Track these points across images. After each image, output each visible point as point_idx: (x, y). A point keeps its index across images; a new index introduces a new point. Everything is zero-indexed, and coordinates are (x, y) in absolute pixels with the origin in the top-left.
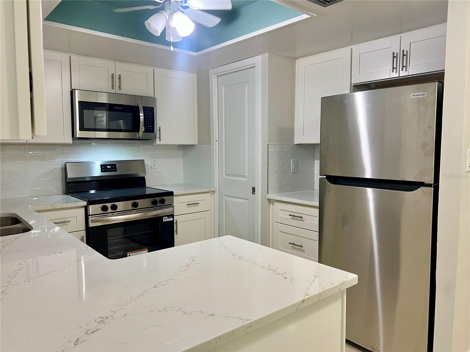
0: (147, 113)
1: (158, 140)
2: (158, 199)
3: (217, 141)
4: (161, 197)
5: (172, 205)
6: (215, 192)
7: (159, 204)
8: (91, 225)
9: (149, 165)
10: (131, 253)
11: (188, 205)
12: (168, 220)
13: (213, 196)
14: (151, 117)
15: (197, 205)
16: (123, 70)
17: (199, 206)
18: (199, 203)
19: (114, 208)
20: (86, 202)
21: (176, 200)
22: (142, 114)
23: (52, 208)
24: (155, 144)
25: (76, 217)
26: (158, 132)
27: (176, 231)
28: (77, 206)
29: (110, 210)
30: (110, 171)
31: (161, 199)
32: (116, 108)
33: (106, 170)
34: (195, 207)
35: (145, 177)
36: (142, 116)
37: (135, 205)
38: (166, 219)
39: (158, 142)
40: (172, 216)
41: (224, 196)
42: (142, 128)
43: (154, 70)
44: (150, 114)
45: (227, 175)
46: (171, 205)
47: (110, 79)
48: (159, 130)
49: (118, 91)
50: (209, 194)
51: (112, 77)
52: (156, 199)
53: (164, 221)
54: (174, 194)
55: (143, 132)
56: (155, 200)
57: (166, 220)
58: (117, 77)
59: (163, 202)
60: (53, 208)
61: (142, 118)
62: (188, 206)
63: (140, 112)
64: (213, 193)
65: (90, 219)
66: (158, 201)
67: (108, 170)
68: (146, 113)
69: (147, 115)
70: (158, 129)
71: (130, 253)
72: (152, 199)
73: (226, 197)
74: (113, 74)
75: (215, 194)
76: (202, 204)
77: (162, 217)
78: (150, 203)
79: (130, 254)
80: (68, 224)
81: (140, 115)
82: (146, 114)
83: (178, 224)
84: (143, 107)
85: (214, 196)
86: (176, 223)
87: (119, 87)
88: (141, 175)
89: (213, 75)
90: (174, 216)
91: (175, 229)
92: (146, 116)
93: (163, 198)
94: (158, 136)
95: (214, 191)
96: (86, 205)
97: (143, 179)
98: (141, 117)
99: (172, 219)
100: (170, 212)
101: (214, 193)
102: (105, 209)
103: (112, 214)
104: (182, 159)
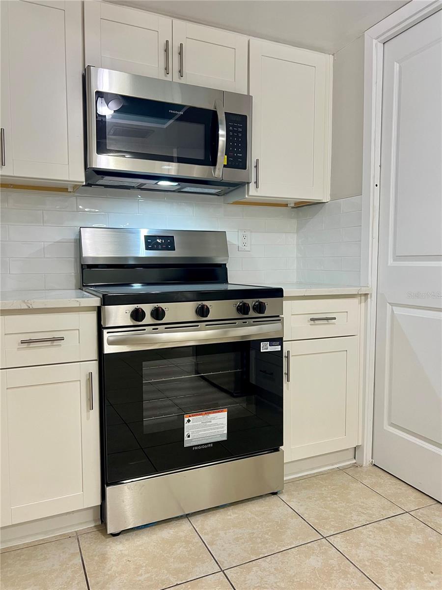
0: (233, 126)
1: (252, 186)
2: (251, 302)
3: (376, 185)
4: (258, 299)
5: (278, 316)
6: (369, 296)
7: (252, 313)
8: (108, 349)
9: (235, 243)
10: (193, 416)
11: (312, 320)
12: (271, 349)
13: (363, 304)
14: (240, 135)
15: (330, 321)
16: (188, 36)
17: (334, 324)
18: (335, 319)
19: (158, 314)
20: (100, 298)
21: (289, 308)
22: (223, 130)
23: (24, 307)
24: (247, 197)
25: (78, 331)
26: (254, 170)
27: (288, 374)
28: (78, 306)
29: (148, 319)
30: (163, 249)
31: (257, 302)
32: (171, 111)
33: (155, 246)
34: (328, 326)
35: (226, 264)
36: (222, 136)
37: (202, 312)
38: (265, 348)
39: (253, 192)
40: (280, 341)
41: (388, 304)
42: (222, 158)
43: (249, 42)
44: (240, 130)
45: (397, 258)
46: (276, 318)
47: (162, 53)
48: (256, 167)
49: (176, 79)
50: (356, 301)
51: (165, 51)
52: (246, 301)
53: (262, 351)
54: (284, 295)
55: (225, 166)
56: (244, 304)
57: (267, 349)
58: (176, 50)
59: (260, 308)
60: (26, 307)
61: (223, 141)
62: (312, 322)
63: (220, 126)
64: (363, 298)
65: (106, 335)
66: (250, 305)
67: (157, 246)
68: (231, 126)
69: (233, 131)
70: (254, 164)
71: (190, 416)
72: (238, 302)
73: (394, 308)
74: (167, 42)
75: (369, 300)
76: (340, 319)
77: (259, 342)
78: (235, 309)
79: (190, 418)
80: (60, 345)
81: (218, 134)
82: (231, 128)
83: (291, 358)
84: (225, 113)
85: (366, 306)
86: (288, 357)
87: (180, 72)
88: (219, 260)
89: (375, 41)
90: (284, 343)
91: (285, 370)
92: (231, 134)
93: (261, 300)
94: (253, 179)
95: (366, 295)
96: (99, 304)
97: (223, 267)
98: (220, 139)
99: (278, 348)
100: (276, 332)
101: (366, 300)
102: (137, 315)
103: (153, 329)
104: (296, 235)
